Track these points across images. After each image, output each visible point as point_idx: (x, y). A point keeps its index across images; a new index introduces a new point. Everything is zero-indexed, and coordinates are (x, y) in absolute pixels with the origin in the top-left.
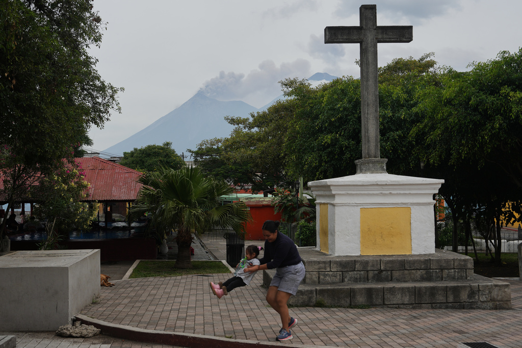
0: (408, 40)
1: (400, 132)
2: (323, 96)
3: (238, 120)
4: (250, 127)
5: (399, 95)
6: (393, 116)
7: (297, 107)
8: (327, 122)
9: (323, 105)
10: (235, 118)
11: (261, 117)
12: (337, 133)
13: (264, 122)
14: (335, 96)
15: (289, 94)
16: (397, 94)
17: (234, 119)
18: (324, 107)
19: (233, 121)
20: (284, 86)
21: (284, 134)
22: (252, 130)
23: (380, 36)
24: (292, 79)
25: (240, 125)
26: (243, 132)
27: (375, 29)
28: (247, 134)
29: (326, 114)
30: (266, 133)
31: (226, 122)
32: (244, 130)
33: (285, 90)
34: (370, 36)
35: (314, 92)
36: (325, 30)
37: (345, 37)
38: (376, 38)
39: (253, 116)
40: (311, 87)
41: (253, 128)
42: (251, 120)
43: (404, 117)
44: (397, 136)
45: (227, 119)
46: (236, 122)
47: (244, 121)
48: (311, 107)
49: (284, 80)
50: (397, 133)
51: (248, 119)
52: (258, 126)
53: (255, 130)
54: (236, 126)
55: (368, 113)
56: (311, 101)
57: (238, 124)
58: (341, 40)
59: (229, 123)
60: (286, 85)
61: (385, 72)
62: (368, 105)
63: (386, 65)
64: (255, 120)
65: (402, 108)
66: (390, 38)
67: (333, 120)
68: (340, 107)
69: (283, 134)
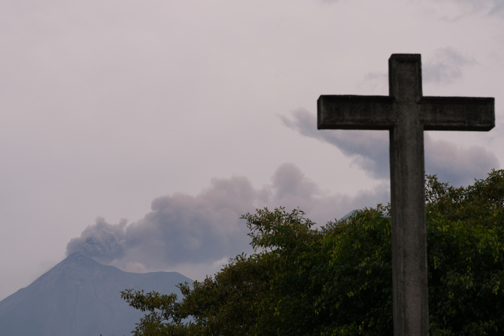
0: (485, 125)
1: (492, 323)
2: (331, 245)
3: (153, 299)
4: (177, 315)
5: (490, 243)
6: (478, 288)
7: (277, 268)
8: (338, 300)
9: (331, 263)
10: (145, 294)
11: (202, 292)
12: (359, 323)
13: (208, 304)
14: (357, 245)
15: (264, 243)
16: (487, 241)
17: (142, 297)
18: (332, 269)
19: (140, 302)
20: (253, 226)
21: (251, 328)
22: (183, 320)
23: (429, 117)
24: (272, 210)
25: (156, 310)
26: (162, 326)
27: (419, 103)
28: (171, 328)
29: (336, 283)
30: (212, 326)
31: (125, 304)
32: (164, 322)
33: (255, 234)
34: (409, 117)
35: (317, 236)
36: (319, 101)
37: (358, 117)
38: (422, 121)
39: (185, 291)
40: (313, 228)
41: (185, 316)
42: (181, 298)
43: (498, 291)
44: (485, 330)
45: (126, 296)
46: (147, 303)
47: (165, 302)
48: (307, 268)
49: (253, 213)
50: (486, 324)
51: (173, 297)
52: (195, 313)
53: (190, 320)
54: (148, 312)
55: (404, 273)
56: (304, 255)
57: (151, 308)
58: (350, 123)
59: (132, 304)
60: (258, 223)
61: (471, 199)
62: (405, 256)
63: (472, 184)
64: (189, 300)
65: (497, 272)
66: (449, 122)
67: (351, 294)
68: (366, 268)
69: (248, 329)
